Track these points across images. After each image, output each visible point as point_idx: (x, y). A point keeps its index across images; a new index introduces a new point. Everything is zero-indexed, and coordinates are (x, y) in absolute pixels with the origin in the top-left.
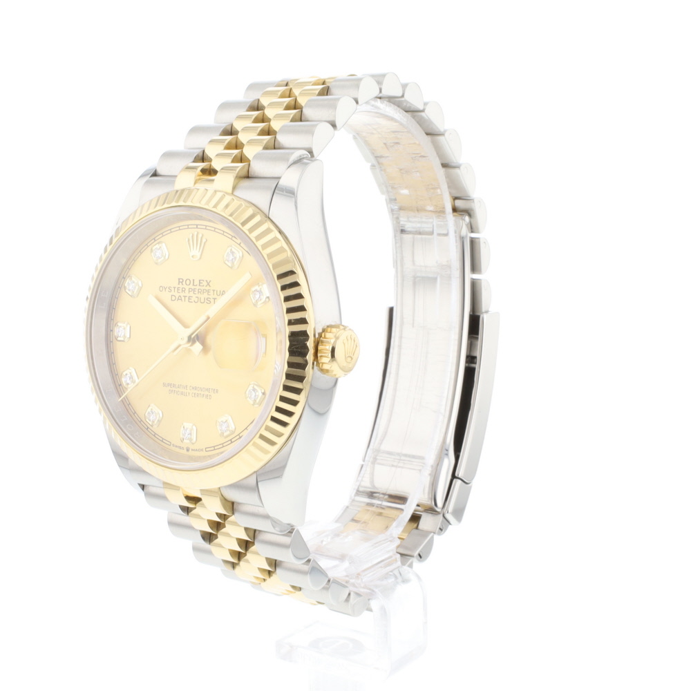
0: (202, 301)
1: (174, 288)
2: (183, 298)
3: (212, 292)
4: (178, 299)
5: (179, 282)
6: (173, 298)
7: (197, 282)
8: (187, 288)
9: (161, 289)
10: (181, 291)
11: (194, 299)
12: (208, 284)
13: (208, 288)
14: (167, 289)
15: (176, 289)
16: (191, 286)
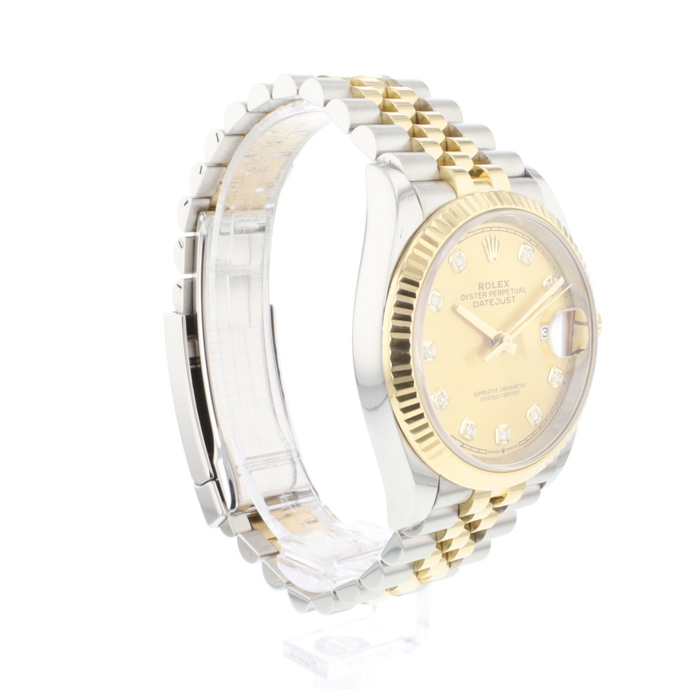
0: (503, 302)
1: (476, 294)
2: (485, 303)
3: (510, 291)
4: (481, 305)
5: (480, 287)
6: (476, 304)
7: (496, 284)
8: (488, 291)
9: (463, 297)
10: (482, 296)
11: (495, 301)
12: (507, 284)
13: (507, 288)
14: (469, 297)
15: (477, 295)
16: (491, 289)
